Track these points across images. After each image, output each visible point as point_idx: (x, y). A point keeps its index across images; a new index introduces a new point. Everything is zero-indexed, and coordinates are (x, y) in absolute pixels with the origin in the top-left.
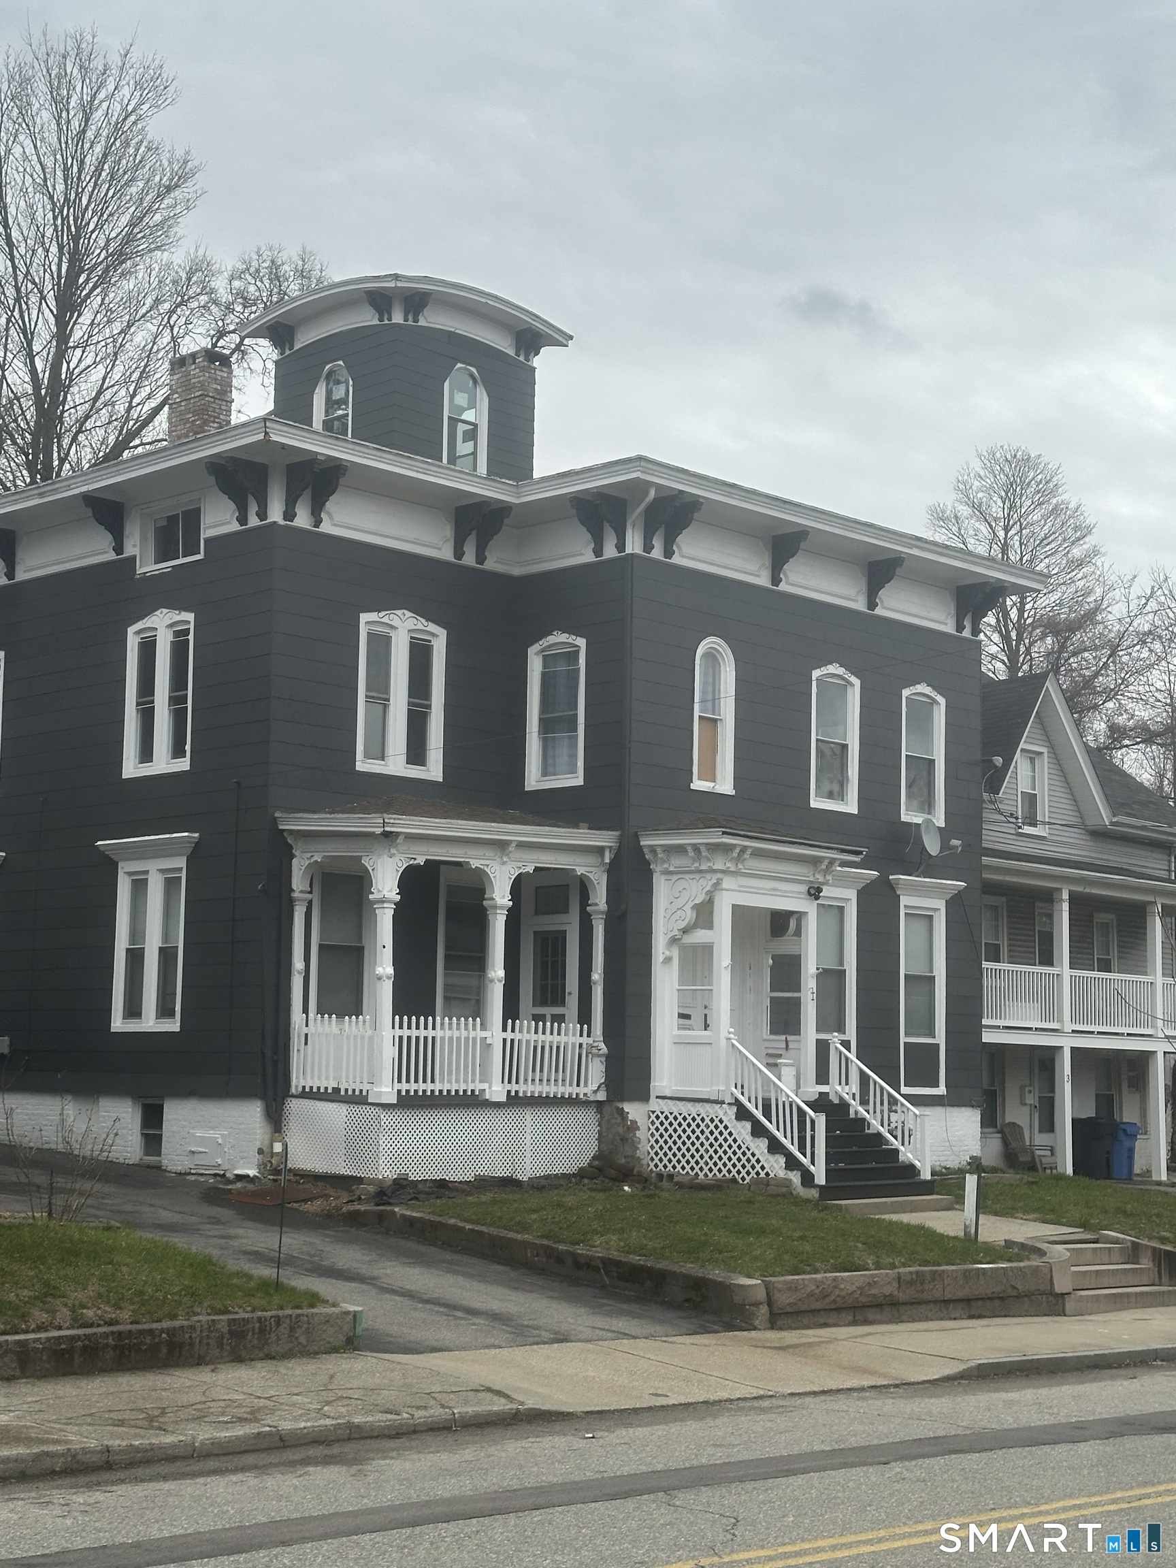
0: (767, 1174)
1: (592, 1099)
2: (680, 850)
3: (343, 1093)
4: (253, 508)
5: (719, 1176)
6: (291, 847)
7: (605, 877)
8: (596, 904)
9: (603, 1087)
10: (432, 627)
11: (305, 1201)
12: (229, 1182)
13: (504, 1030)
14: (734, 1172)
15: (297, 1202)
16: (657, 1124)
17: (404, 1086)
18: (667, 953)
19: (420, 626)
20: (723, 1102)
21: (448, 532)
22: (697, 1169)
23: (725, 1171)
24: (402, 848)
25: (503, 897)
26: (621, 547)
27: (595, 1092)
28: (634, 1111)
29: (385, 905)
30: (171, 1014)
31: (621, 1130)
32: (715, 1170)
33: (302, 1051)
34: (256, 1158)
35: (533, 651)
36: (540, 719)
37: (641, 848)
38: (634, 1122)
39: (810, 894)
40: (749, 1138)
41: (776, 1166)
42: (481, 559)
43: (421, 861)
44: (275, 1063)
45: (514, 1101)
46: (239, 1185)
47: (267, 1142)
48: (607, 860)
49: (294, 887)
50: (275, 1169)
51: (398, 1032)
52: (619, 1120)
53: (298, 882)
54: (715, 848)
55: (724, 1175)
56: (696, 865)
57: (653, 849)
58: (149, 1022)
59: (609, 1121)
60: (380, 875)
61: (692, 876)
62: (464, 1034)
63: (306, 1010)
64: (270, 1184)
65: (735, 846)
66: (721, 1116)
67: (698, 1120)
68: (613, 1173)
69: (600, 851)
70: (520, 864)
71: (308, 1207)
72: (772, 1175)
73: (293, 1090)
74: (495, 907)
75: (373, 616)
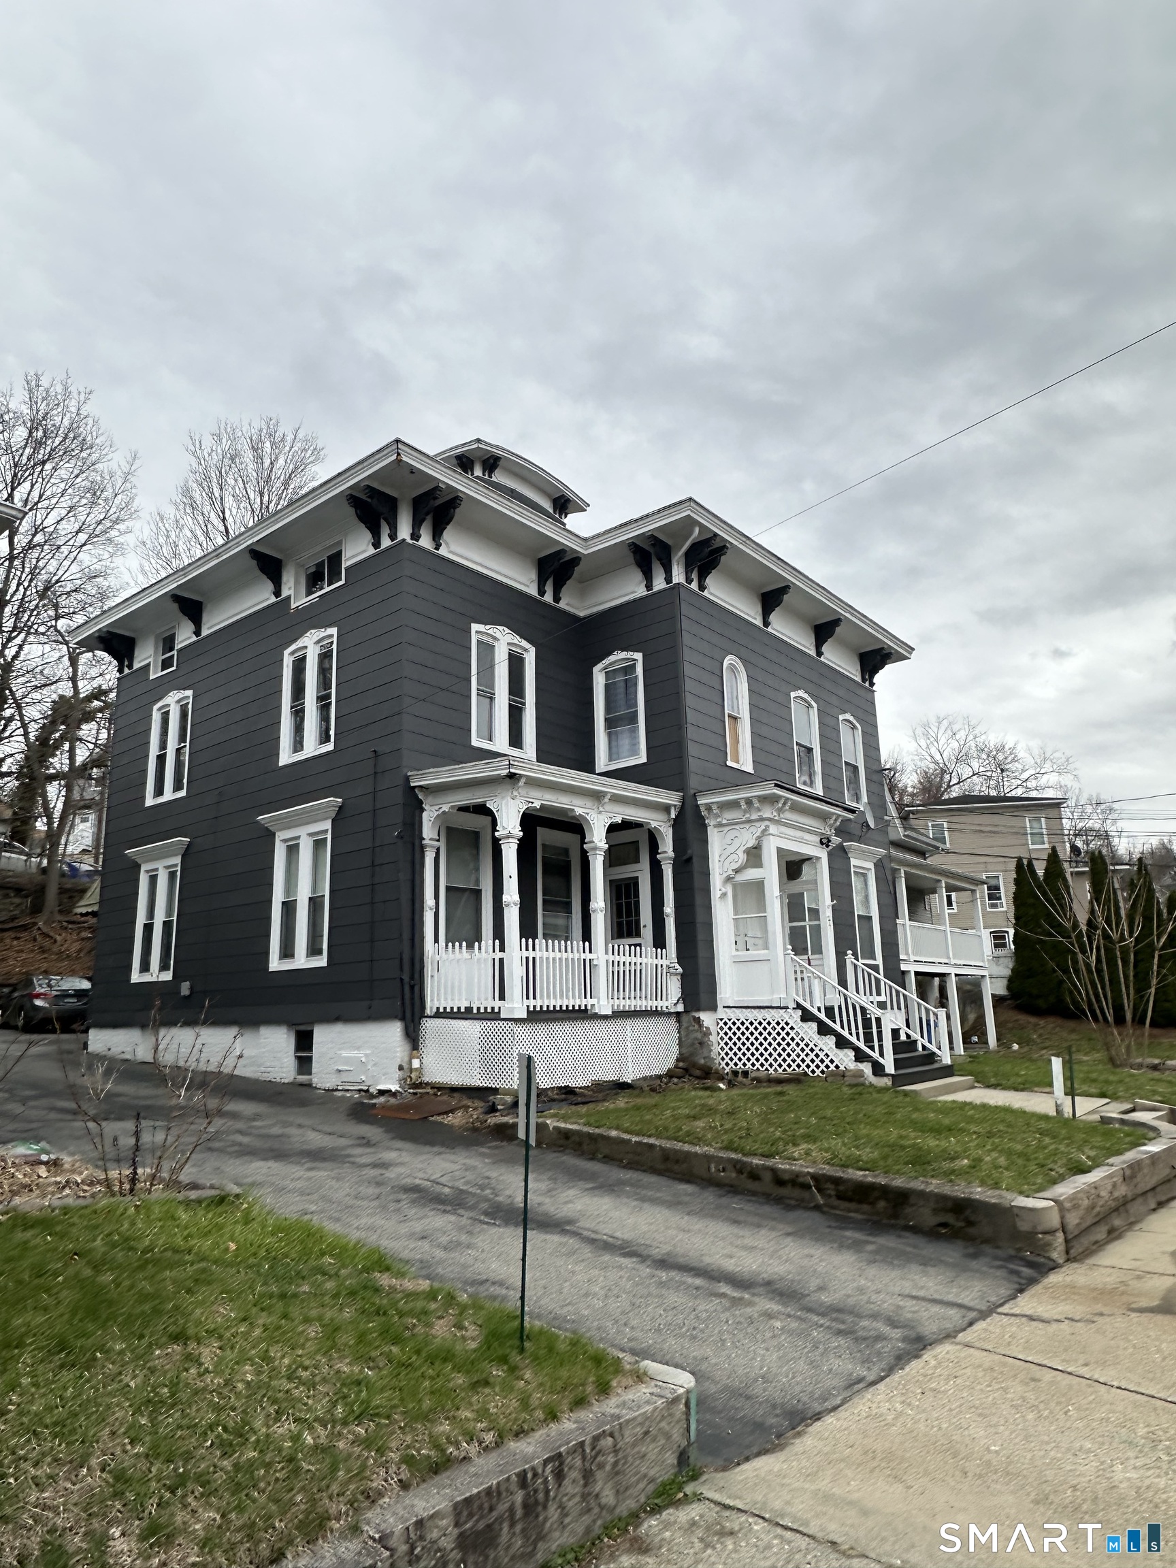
0: (837, 1067)
1: (672, 1011)
2: (734, 804)
3: (475, 1011)
4: (385, 531)
5: (789, 1070)
6: (421, 803)
7: (671, 830)
8: (665, 852)
9: (681, 1001)
10: (524, 644)
11: (447, 1113)
12: (372, 1097)
13: (607, 953)
14: (803, 1066)
15: (439, 1114)
16: (726, 1029)
17: (532, 1003)
18: (724, 890)
19: (515, 641)
20: (786, 1008)
21: (534, 575)
22: (767, 1065)
23: (794, 1066)
24: (523, 791)
25: (601, 840)
26: (668, 579)
27: (675, 1004)
28: (707, 1018)
29: (510, 840)
30: (320, 952)
31: (699, 1035)
32: (785, 1066)
33: (436, 977)
34: (397, 1074)
35: (596, 669)
36: (606, 719)
37: (698, 806)
38: (708, 1028)
39: (822, 843)
40: (816, 1037)
41: (846, 1059)
42: (557, 599)
43: (537, 804)
44: (412, 987)
45: (619, 1015)
46: (382, 1099)
47: (406, 1059)
48: (673, 816)
49: (425, 835)
50: (414, 1084)
51: (525, 954)
52: (696, 1027)
53: (428, 831)
54: (764, 799)
55: (794, 1070)
56: (748, 815)
57: (709, 807)
58: (301, 960)
59: (687, 1028)
60: (505, 815)
61: (742, 826)
62: (576, 956)
63: (436, 941)
64: (410, 1098)
65: (780, 797)
66: (787, 1018)
67: (765, 1024)
68: (698, 1073)
69: (666, 809)
70: (612, 815)
71: (449, 1119)
72: (842, 1068)
73: (428, 1012)
74: (595, 849)
75: (481, 627)
